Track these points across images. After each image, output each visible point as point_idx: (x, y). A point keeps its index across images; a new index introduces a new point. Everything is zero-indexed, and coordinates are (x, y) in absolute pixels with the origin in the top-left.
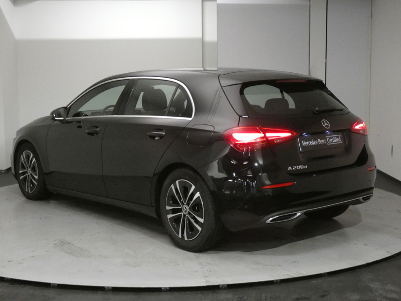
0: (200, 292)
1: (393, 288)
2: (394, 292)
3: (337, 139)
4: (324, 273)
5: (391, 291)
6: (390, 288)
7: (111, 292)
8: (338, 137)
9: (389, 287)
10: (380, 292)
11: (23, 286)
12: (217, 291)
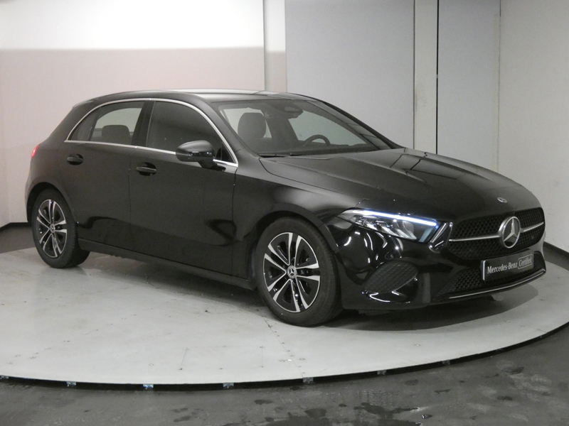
0: (276, 389)
1: (541, 379)
2: (543, 384)
4: (446, 361)
5: (539, 383)
6: (537, 380)
7: (152, 392)
9: (536, 378)
10: (525, 384)
11: (27, 386)
12: (300, 387)
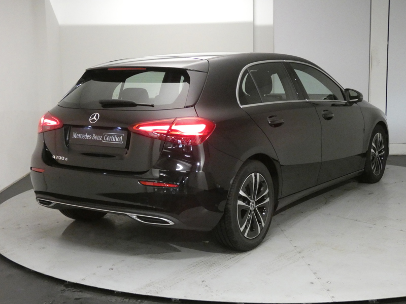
3: (119, 138)
8: (119, 136)
